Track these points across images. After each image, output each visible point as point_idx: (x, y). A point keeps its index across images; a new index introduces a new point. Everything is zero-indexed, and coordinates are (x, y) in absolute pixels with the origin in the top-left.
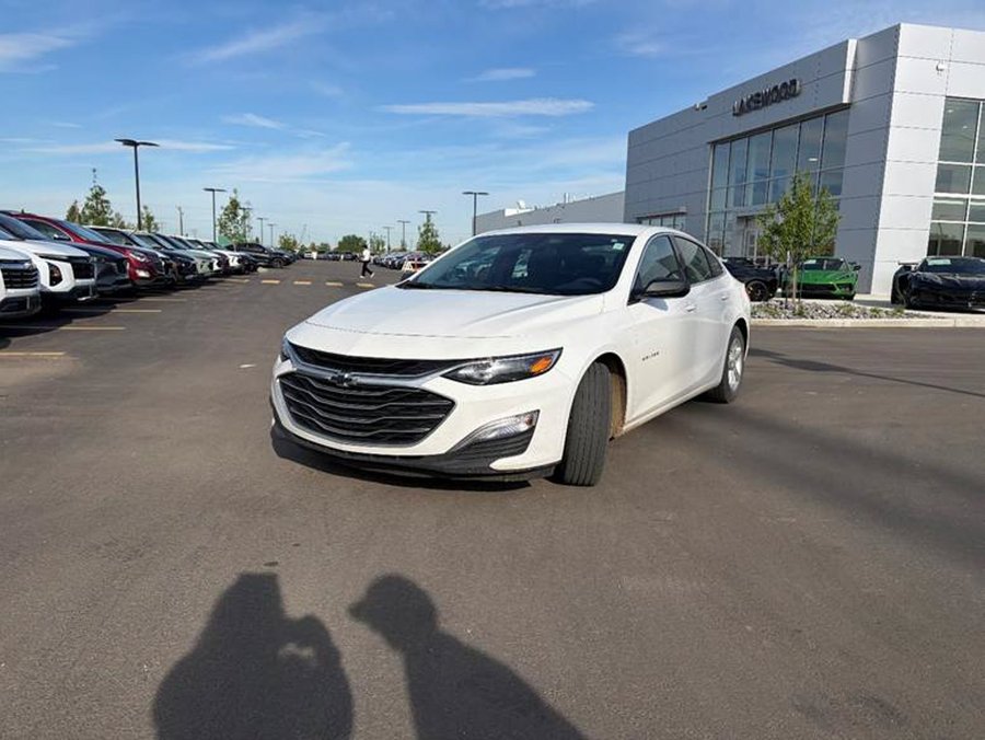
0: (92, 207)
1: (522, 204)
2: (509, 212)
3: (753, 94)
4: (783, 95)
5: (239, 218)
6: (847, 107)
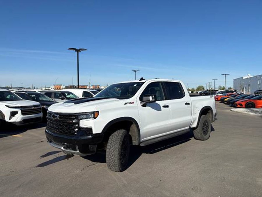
1: (250, 75)
2: (244, 78)
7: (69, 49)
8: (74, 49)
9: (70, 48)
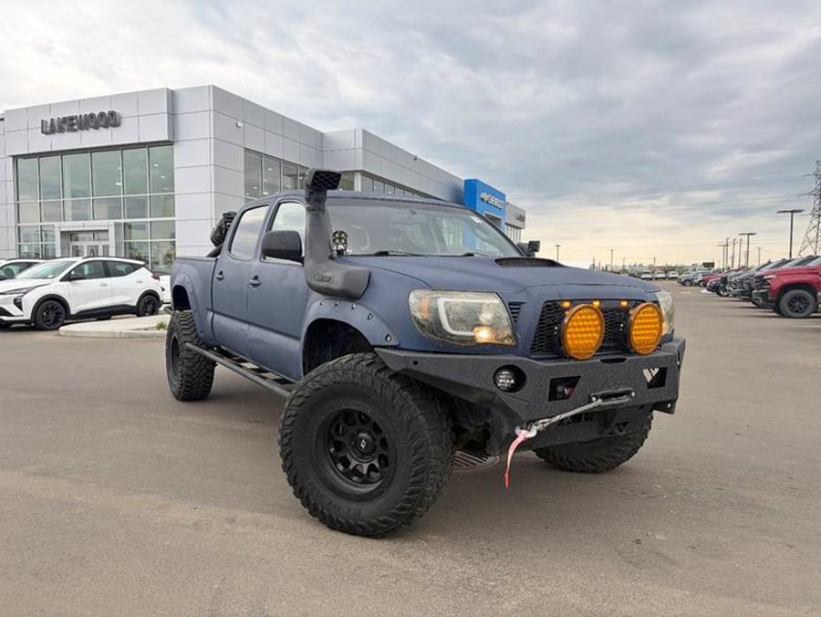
3: (66, 116)
4: (102, 123)
6: (169, 143)
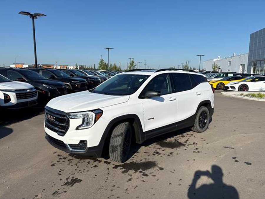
0: (100, 64)
1: (219, 57)
2: (215, 60)
5: (134, 66)
7: (19, 13)
8: (28, 14)
9: (22, 12)
